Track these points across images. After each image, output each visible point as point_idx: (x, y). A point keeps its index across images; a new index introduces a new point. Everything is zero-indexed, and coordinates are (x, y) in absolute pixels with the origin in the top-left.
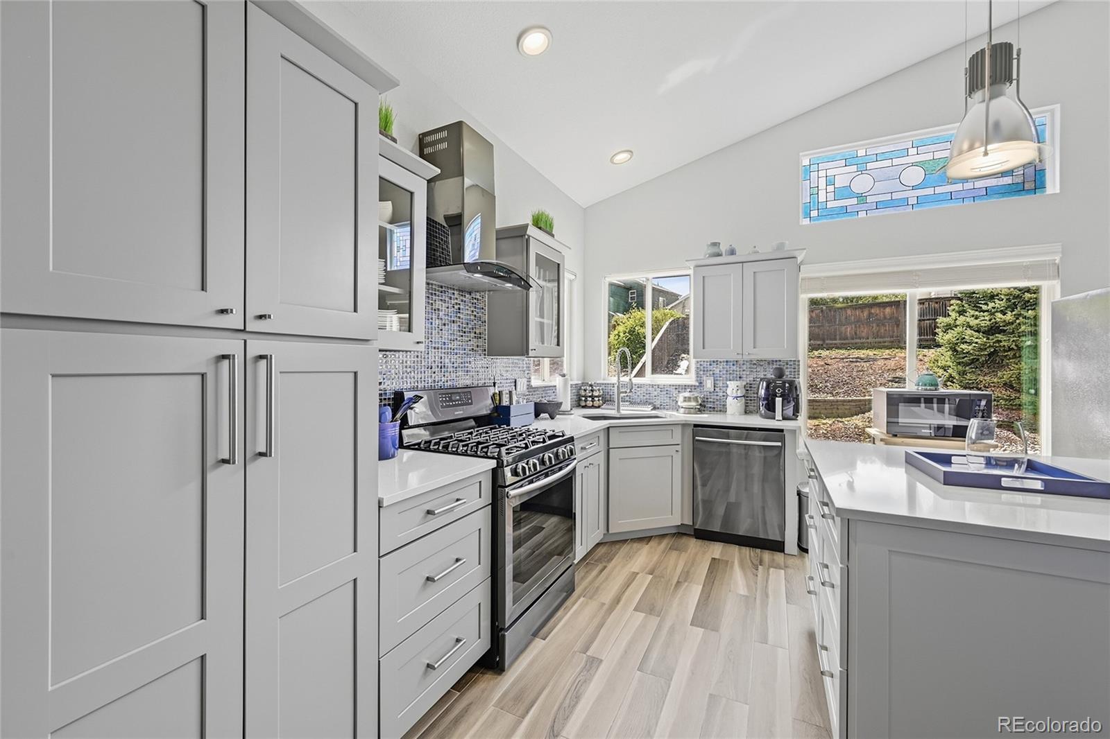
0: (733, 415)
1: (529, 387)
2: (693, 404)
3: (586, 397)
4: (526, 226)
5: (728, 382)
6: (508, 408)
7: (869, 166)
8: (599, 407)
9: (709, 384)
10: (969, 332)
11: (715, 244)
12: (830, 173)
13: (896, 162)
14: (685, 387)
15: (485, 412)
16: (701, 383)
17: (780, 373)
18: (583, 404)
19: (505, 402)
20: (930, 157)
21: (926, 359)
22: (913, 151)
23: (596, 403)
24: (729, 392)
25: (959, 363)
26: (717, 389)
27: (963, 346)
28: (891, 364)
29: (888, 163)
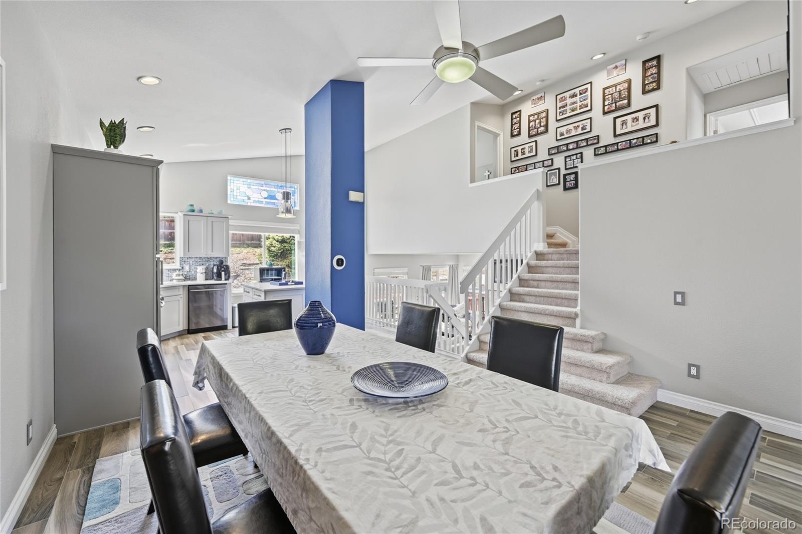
0: (201, 280)
2: (181, 277)
5: (198, 267)
9: (187, 268)
10: (274, 242)
11: (192, 205)
14: (175, 270)
16: (183, 268)
17: (221, 262)
21: (257, 254)
24: (198, 271)
25: (270, 256)
26: (191, 270)
27: (272, 248)
28: (241, 256)
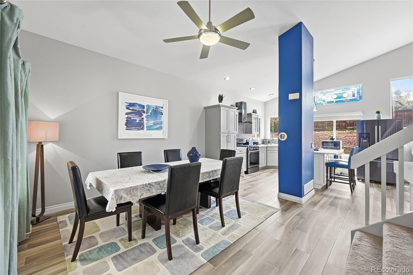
1: (252, 139)
3: (265, 142)
4: (251, 113)
6: (248, 142)
7: (326, 94)
8: (268, 144)
12: (318, 95)
13: (331, 93)
15: (244, 143)
18: (264, 143)
19: (248, 141)
20: (338, 93)
22: (334, 91)
23: (267, 143)
29: (330, 94)
